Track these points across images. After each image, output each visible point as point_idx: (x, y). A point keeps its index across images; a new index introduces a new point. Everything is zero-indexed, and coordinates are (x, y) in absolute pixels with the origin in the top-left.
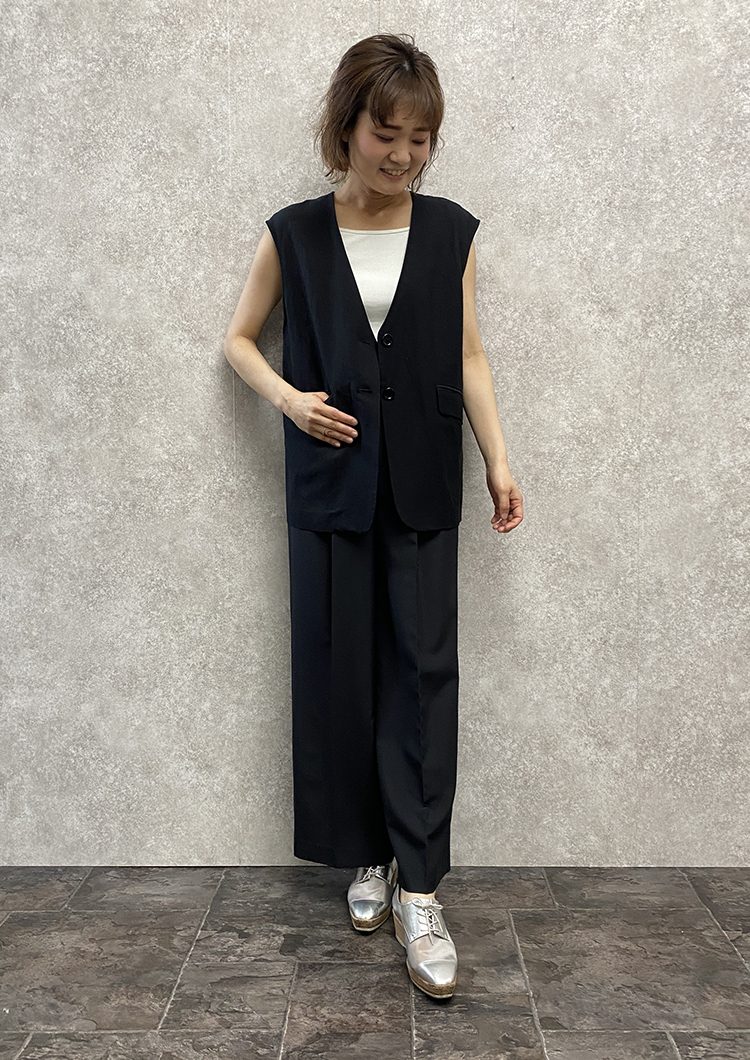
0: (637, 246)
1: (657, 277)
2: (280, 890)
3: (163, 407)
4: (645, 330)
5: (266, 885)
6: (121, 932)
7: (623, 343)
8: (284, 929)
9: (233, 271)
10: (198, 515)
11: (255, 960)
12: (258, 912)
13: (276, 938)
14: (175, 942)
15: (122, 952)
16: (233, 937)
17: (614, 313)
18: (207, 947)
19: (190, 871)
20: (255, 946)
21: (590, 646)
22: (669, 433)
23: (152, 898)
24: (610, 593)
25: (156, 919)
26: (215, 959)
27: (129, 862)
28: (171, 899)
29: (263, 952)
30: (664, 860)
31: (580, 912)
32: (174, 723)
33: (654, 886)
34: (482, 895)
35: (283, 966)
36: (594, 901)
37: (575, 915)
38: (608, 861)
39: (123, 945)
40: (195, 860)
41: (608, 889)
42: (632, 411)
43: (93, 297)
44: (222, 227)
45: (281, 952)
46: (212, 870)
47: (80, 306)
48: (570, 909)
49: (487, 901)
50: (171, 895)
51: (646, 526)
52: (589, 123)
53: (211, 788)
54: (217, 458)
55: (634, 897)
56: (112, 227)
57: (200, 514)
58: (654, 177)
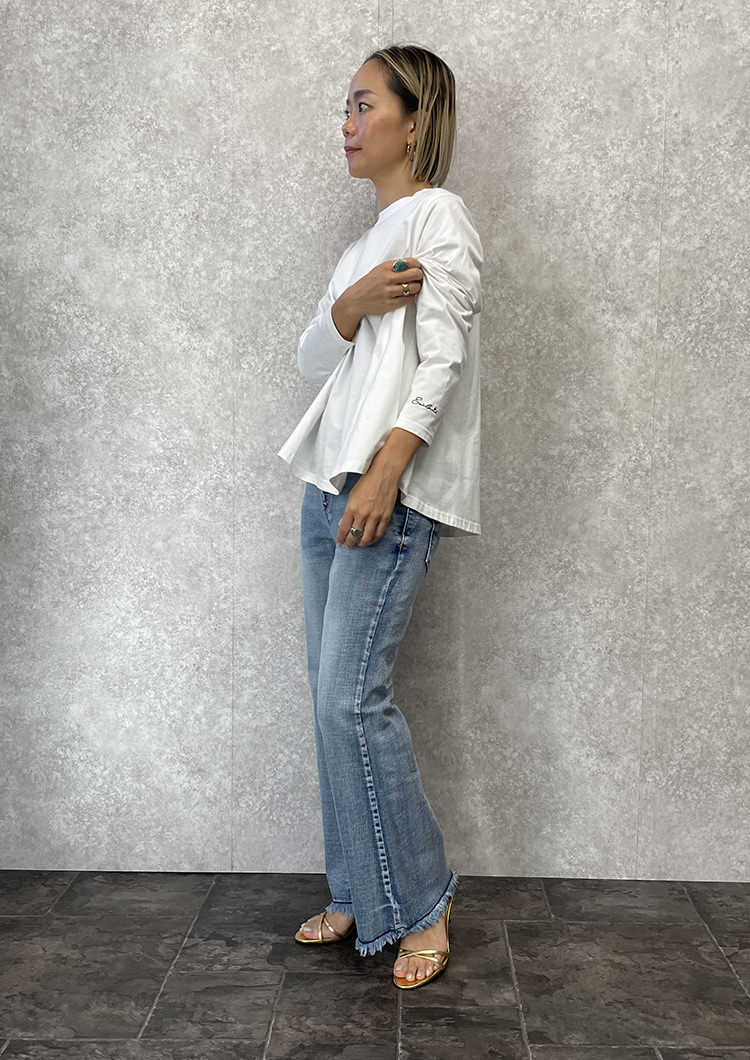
0: (655, 243)
1: (674, 276)
2: (271, 897)
3: (159, 399)
4: (660, 331)
5: (257, 891)
6: (106, 938)
7: (638, 344)
8: (273, 938)
9: (234, 258)
10: (193, 512)
11: (241, 970)
12: (248, 920)
13: (265, 947)
14: (161, 949)
15: (104, 959)
16: (220, 946)
17: (628, 312)
18: (192, 955)
19: (180, 877)
20: (242, 955)
21: (595, 655)
22: (682, 439)
23: (138, 905)
24: (616, 602)
25: (141, 925)
26: (199, 968)
27: (117, 867)
28: (158, 906)
29: (250, 961)
30: (665, 874)
31: (575, 925)
32: (167, 726)
33: (652, 900)
34: (478, 905)
35: (269, 976)
36: (588, 913)
37: (571, 928)
38: (607, 873)
39: (107, 952)
40: (186, 866)
41: (607, 901)
42: (645, 415)
43: (87, 282)
44: (222, 212)
45: (269, 960)
46: (203, 877)
47: (73, 291)
48: (565, 921)
49: (482, 911)
50: (159, 901)
51: (655, 534)
52: (608, 112)
53: (203, 793)
54: (214, 453)
55: (632, 911)
56: (108, 208)
57: (195, 511)
58: (674, 171)
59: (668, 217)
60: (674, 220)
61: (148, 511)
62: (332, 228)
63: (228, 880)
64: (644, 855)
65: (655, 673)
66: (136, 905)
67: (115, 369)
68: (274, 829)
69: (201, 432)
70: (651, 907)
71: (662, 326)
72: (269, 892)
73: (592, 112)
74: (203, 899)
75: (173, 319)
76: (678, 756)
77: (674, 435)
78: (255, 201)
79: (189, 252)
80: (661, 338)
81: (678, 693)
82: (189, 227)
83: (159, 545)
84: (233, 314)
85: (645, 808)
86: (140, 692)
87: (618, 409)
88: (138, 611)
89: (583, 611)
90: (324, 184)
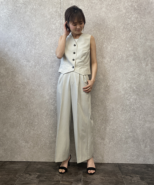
0: (109, 46)
1: (112, 52)
2: (39, 166)
3: (21, 74)
4: (110, 61)
5: (37, 165)
6: (7, 174)
8: (38, 174)
9: (35, 49)
11: (31, 180)
12: (34, 170)
13: (36, 175)
14: (17, 176)
15: (6, 177)
16: (28, 175)
18: (22, 177)
19: (23, 162)
20: (32, 177)
21: (100, 120)
24: (103, 110)
25: (14, 171)
26: (23, 179)
27: (11, 160)
30: (114, 162)
32: (21, 133)
38: (103, 162)
40: (24, 160)
45: (36, 178)
46: (27, 162)
50: (18, 167)
51: (110, 98)
52: (100, 24)
53: (28, 146)
54: (31, 83)
55: (106, 169)
56: (13, 40)
57: (27, 94)
58: (112, 34)
59: (111, 42)
60: (112, 42)
61: (19, 94)
62: (52, 44)
63: (32, 163)
64: (110, 158)
65: (111, 123)
66: (14, 167)
67: (13, 68)
68: (41, 153)
69: (28, 79)
70: (110, 168)
71: (111, 61)
72: (39, 165)
73: (98, 24)
74: (26, 166)
75: (24, 59)
76: (116, 139)
77: (113, 80)
78: (39, 39)
79: (27, 48)
80: (111, 63)
81: (115, 127)
82: (27, 43)
83: (20, 100)
84: (35, 58)
85: (110, 149)
86: (16, 127)
87: (103, 75)
88: (16, 112)
89: (98, 112)
90: (51, 36)
